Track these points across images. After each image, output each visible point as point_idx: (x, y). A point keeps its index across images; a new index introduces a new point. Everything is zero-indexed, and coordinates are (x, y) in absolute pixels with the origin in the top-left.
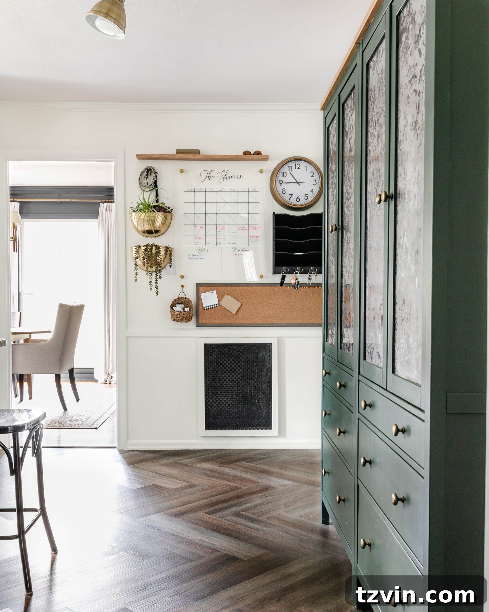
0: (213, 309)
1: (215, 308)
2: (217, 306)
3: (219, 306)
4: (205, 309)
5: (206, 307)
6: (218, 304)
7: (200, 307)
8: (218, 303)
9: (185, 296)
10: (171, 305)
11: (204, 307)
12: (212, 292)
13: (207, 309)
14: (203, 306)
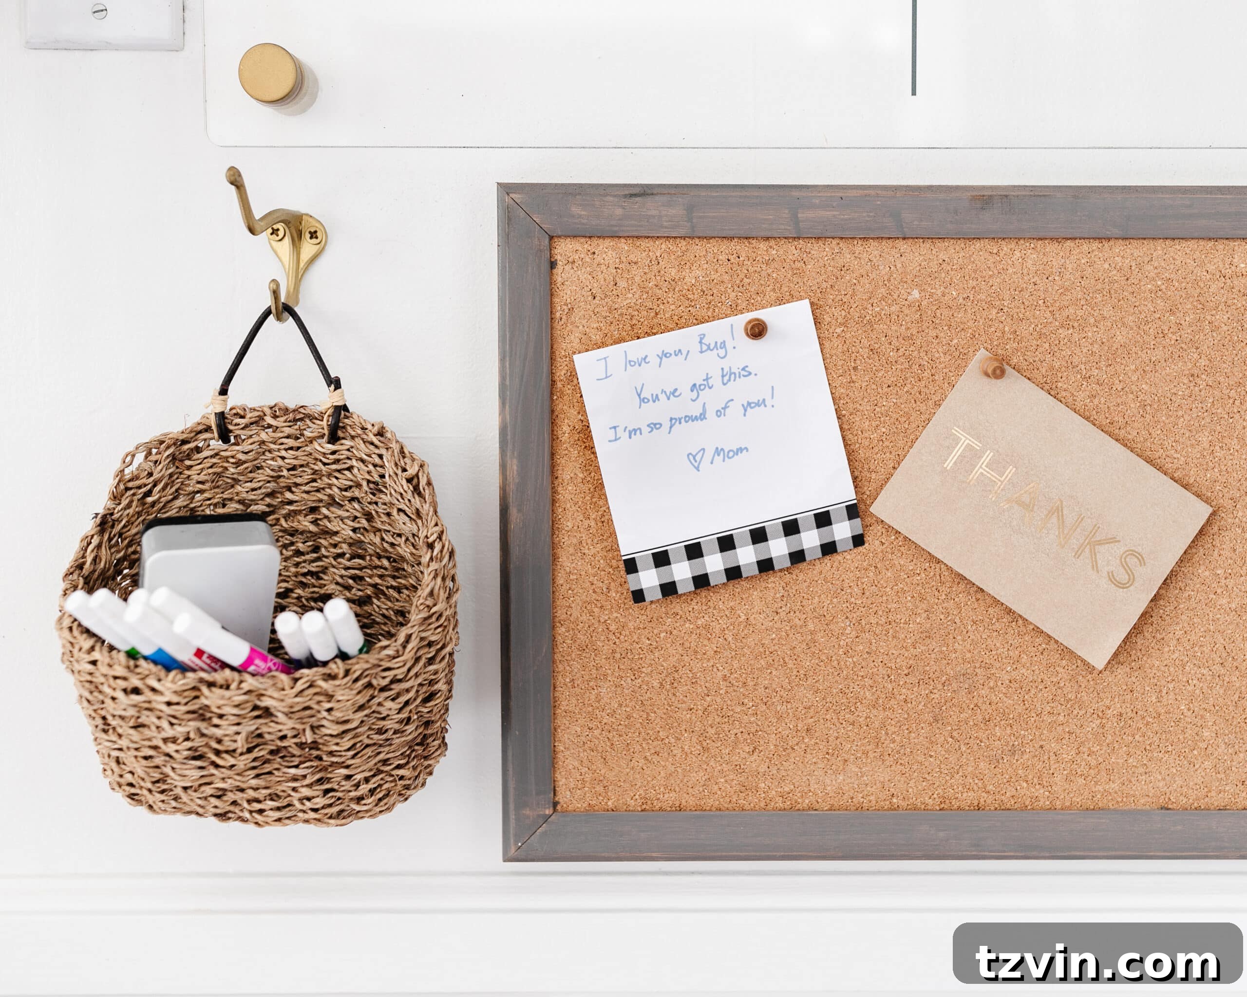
0: (772, 581)
1: (802, 573)
2: (829, 549)
3: (858, 540)
4: (638, 596)
5: (661, 559)
6: (853, 511)
7: (566, 561)
8: (849, 495)
9: (335, 383)
10: (89, 526)
11: (631, 566)
12: (757, 331)
13: (669, 589)
14: (614, 548)
